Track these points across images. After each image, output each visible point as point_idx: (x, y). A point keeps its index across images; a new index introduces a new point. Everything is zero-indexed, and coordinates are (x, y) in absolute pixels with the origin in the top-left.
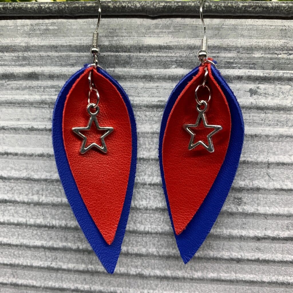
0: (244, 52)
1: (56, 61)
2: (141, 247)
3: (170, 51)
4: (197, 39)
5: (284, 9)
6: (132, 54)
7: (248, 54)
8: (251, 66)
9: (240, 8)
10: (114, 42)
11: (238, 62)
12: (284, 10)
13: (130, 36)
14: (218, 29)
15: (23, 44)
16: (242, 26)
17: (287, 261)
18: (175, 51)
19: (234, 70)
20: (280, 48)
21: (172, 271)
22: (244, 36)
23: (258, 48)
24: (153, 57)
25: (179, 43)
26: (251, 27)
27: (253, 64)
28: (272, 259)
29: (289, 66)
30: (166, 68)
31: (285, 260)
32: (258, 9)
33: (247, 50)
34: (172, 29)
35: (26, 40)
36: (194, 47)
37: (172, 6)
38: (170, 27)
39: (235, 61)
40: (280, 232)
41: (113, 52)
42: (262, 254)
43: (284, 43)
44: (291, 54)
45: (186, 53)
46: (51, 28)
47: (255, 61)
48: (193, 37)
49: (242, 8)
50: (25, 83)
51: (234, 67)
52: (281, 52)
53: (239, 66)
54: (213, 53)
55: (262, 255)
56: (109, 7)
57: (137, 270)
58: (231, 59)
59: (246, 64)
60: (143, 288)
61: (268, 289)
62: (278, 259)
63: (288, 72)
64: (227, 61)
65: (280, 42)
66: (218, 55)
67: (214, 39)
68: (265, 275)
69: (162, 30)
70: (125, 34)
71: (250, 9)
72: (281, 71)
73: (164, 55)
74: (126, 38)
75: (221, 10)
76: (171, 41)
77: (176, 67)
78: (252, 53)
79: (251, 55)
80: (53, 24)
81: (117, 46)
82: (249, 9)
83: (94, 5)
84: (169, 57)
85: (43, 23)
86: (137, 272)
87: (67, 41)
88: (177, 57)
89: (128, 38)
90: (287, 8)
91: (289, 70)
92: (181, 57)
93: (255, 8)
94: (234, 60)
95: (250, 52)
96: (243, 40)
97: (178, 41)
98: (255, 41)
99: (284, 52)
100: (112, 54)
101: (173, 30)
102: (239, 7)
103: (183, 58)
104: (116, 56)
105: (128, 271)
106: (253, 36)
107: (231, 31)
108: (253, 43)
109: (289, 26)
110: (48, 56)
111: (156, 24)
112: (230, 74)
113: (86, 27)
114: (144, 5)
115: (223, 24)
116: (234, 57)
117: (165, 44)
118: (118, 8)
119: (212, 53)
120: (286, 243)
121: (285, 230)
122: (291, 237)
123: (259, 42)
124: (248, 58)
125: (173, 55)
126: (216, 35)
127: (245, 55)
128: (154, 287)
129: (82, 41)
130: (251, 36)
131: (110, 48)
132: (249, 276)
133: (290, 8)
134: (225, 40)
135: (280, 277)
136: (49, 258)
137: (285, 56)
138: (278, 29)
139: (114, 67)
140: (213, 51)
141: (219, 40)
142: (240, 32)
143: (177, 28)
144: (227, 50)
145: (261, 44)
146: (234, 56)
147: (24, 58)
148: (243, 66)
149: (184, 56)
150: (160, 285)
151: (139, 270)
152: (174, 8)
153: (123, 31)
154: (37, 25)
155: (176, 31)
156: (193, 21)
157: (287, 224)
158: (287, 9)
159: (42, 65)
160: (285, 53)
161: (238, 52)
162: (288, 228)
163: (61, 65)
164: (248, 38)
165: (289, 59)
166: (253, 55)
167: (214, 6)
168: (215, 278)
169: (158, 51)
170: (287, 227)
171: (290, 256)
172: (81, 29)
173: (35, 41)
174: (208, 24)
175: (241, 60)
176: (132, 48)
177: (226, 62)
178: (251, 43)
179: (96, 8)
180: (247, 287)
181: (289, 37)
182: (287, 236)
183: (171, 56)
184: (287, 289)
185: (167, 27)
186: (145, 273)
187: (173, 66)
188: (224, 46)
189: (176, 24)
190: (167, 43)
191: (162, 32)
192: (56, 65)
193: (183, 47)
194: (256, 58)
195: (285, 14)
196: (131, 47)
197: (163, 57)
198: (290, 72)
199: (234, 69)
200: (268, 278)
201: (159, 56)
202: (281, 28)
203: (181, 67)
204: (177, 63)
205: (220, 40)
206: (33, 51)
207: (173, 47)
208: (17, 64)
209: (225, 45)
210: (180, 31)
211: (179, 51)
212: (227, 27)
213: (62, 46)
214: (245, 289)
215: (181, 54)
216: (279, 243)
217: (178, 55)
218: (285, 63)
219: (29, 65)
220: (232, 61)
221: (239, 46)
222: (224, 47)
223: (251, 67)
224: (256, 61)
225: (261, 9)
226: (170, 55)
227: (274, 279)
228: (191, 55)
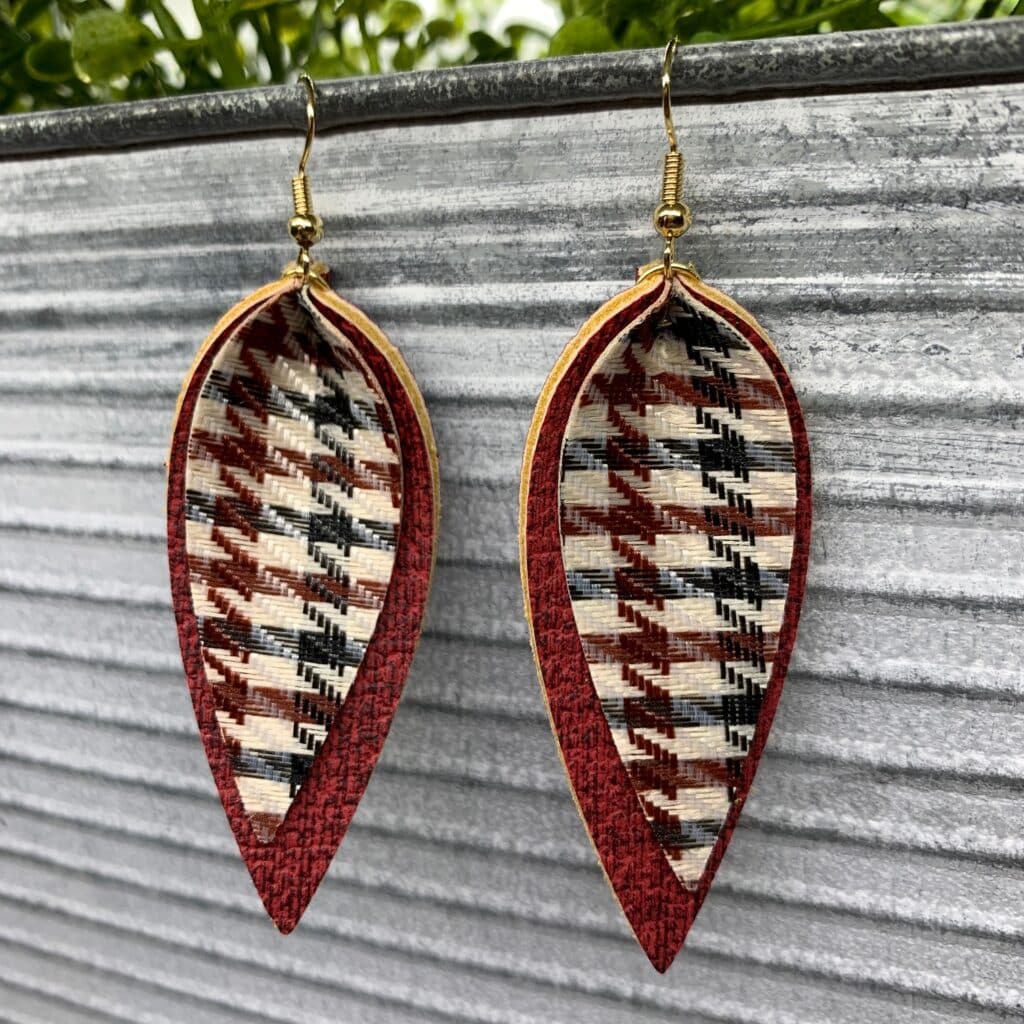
0: (596, 223)
1: (96, 276)
2: (384, 809)
3: (377, 232)
4: (448, 190)
5: (697, 73)
6: (277, 246)
7: (610, 228)
8: (625, 267)
9: (554, 83)
10: (226, 214)
11: (583, 258)
12: (699, 77)
13: (265, 194)
14: (509, 152)
15: (14, 233)
16: (582, 134)
17: (822, 904)
18: (394, 233)
19: (573, 283)
20: (711, 202)
21: (477, 891)
22: (590, 170)
23: (638, 207)
24: (336, 251)
25: (398, 209)
26: (612, 136)
27: (632, 261)
28: (772, 892)
29: (752, 261)
30: (375, 285)
31: (816, 900)
32: (610, 80)
33: (604, 215)
34: (375, 165)
35: (19, 218)
36: (444, 216)
37: (354, 95)
38: (371, 156)
39: (574, 254)
40: (792, 811)
41: (228, 242)
42: (739, 872)
43: (725, 183)
44: (752, 221)
45: (424, 236)
46: (71, 181)
47: (638, 252)
48: (439, 186)
49: (560, 82)
50: (36, 337)
51: (573, 273)
52: (717, 216)
53: (588, 269)
54: (503, 232)
55: (740, 876)
56: (190, 114)
57: (380, 872)
58: (560, 250)
59: (610, 262)
60: (404, 929)
61: (773, 985)
62: (794, 896)
63: (750, 281)
64: (549, 255)
65: (712, 181)
66: (518, 237)
67: (500, 185)
68: (758, 941)
69: (348, 169)
70: (252, 189)
71: (588, 84)
72: (728, 281)
73: (365, 245)
74: (256, 199)
75: (497, 94)
76: (375, 201)
77: (403, 282)
78: (624, 225)
79: (620, 232)
80: (74, 170)
81: (235, 225)
82: (582, 85)
83: (154, 110)
84: (378, 250)
85: (51, 171)
86: (383, 880)
87: (112, 218)
88: (400, 249)
89: (262, 200)
90: (706, 68)
91: (754, 276)
92: (411, 248)
93: (601, 80)
94: (570, 253)
95: (616, 223)
96: (588, 185)
97: (396, 200)
98: (628, 184)
99: (729, 215)
100: (228, 248)
101: (380, 168)
102: (549, 80)
103: (418, 253)
104: (238, 255)
105: (357, 874)
106: (621, 169)
107: (550, 155)
108: (623, 192)
109: (736, 125)
110: (76, 262)
111: (331, 152)
112: (561, 297)
113: (152, 173)
114: (278, 102)
115: (524, 135)
116: (568, 243)
117: (361, 214)
118: (213, 116)
119: (499, 232)
120: (816, 848)
121: (805, 803)
122: (826, 831)
123: (639, 188)
124: (612, 242)
125: (389, 243)
126: (504, 173)
127: (600, 233)
128: (435, 930)
129: (148, 217)
130: (615, 169)
131: (219, 233)
132: (706, 935)
133: (718, 69)
134: (532, 188)
135: (806, 954)
136: (161, 812)
137: (735, 228)
138: (701, 138)
139: (238, 287)
140: (502, 227)
141: (514, 190)
142: (578, 157)
143: (391, 160)
144: (542, 221)
145: (647, 193)
146: (568, 239)
147: (23, 271)
148: (601, 268)
149: (421, 246)
150: (448, 928)
151: (387, 876)
152: (359, 104)
153: (247, 179)
154: (40, 174)
155: (389, 168)
156: (434, 134)
157: (812, 786)
158: (708, 72)
159: (65, 288)
160: (734, 219)
161: (579, 226)
162: (815, 800)
163: (110, 287)
164: (604, 176)
165: (751, 238)
166: (629, 233)
167: (476, 86)
168: (603, 929)
169: (347, 235)
170: (812, 795)
171: (831, 891)
172: (143, 181)
173: (39, 223)
174: (476, 139)
175: (593, 252)
176: (275, 230)
177: (546, 259)
178: (616, 194)
179: (160, 122)
180: (705, 970)
181: (742, 163)
182: (814, 825)
183: (385, 249)
184: (836, 996)
185: (361, 158)
186: (402, 886)
187: (396, 279)
188: (531, 209)
189: (385, 148)
190: (364, 209)
191: (349, 176)
192: (97, 287)
193: (411, 220)
194: (638, 239)
195: (706, 87)
196: (271, 227)
197: (362, 250)
198: (759, 281)
199: (572, 279)
200: (769, 951)
201: (351, 250)
202: (711, 132)
203: (418, 279)
204: (403, 267)
205: (519, 190)
206: (40, 249)
207: (382, 219)
208: (10, 284)
209: (534, 205)
210: (400, 167)
211: (403, 233)
212: (535, 142)
213: (103, 234)
214: (698, 975)
215: (411, 241)
216: (793, 845)
217: (402, 243)
218: (738, 250)
219: (36, 287)
220: (563, 254)
221: (577, 204)
222: (531, 213)
223: (628, 271)
224: (640, 250)
225: (622, 81)
226: (380, 244)
227: (788, 956)
228: (440, 241)
